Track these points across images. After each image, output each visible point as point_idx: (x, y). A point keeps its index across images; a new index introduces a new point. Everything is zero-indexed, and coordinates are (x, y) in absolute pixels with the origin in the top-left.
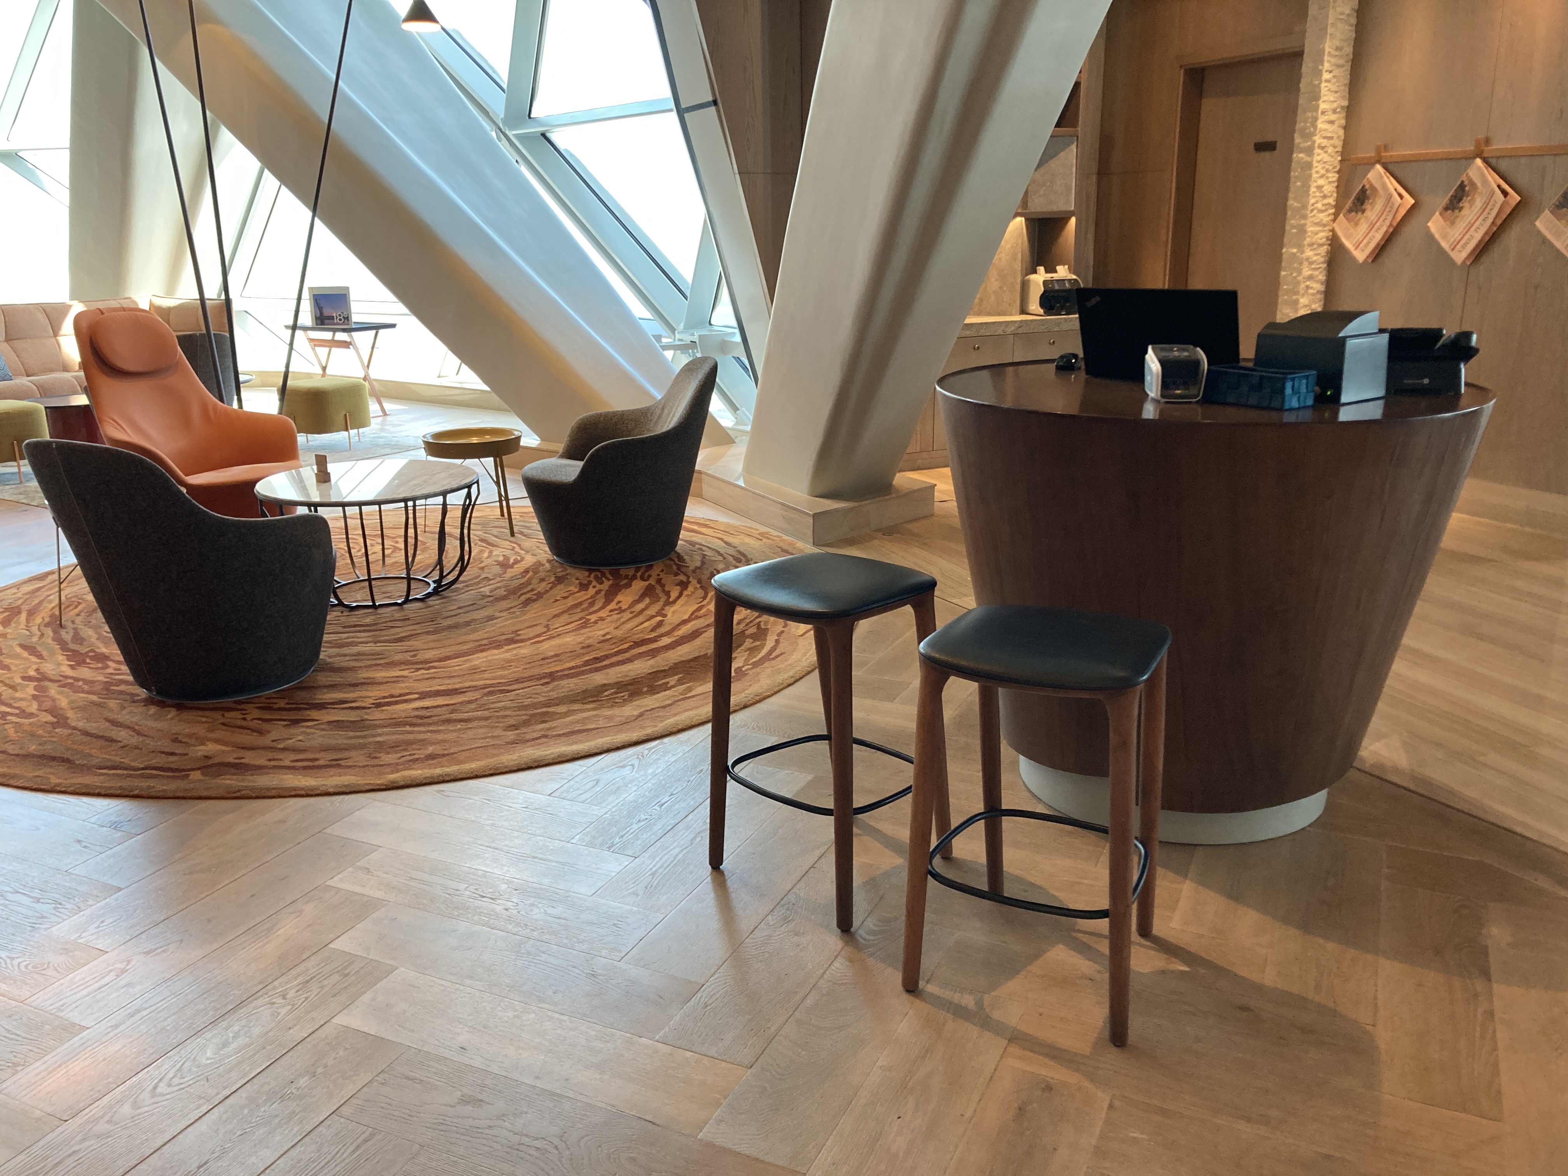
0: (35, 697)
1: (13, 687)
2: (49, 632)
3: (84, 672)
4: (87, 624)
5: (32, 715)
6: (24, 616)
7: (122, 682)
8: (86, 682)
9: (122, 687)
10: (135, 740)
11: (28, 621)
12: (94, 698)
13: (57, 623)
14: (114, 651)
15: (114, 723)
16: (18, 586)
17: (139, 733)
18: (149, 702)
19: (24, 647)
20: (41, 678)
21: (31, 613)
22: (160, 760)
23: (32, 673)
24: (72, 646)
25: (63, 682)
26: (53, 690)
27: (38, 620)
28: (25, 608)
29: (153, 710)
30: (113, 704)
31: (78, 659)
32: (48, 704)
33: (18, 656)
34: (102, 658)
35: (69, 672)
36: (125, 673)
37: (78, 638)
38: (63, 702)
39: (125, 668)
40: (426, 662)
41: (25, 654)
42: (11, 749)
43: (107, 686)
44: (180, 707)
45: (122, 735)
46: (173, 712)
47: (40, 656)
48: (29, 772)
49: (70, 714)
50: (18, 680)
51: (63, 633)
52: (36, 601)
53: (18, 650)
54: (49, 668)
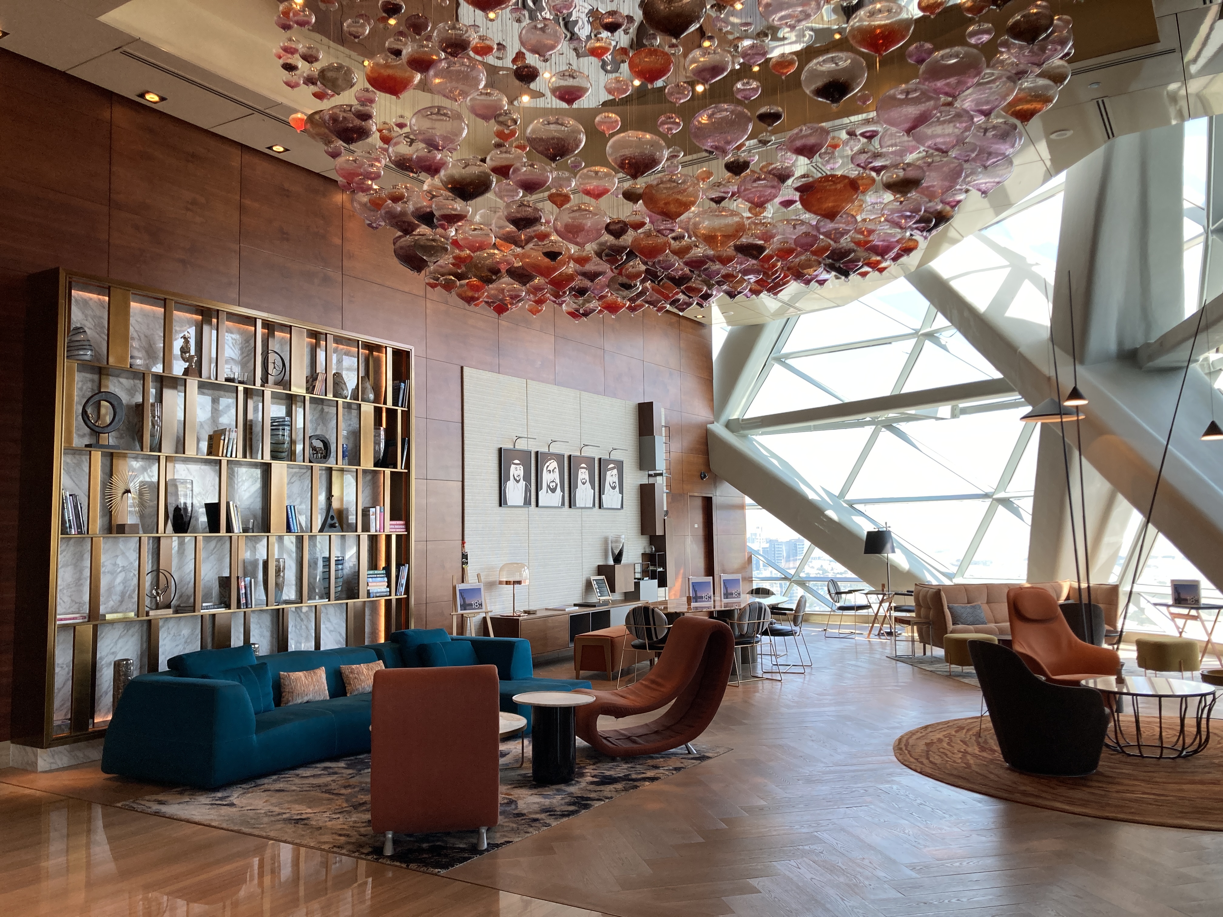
0: (961, 758)
1: (953, 753)
2: (974, 738)
3: (985, 754)
4: (991, 738)
5: (958, 763)
6: (965, 731)
7: (999, 760)
8: (983, 757)
9: (999, 762)
10: (997, 779)
11: (966, 732)
12: (985, 763)
13: (978, 735)
14: (997, 748)
15: (991, 773)
16: (966, 719)
17: (999, 777)
18: (1008, 769)
19: (961, 741)
20: (966, 752)
21: (968, 730)
22: (1006, 787)
23: (962, 750)
24: (982, 744)
25: (974, 756)
26: (969, 757)
27: (971, 733)
28: (967, 728)
29: (1009, 771)
30: (992, 766)
31: (982, 749)
32: (965, 761)
33: (958, 744)
34: (994, 751)
35: (978, 753)
36: (1001, 757)
37: (986, 742)
38: (971, 762)
39: (1001, 756)
40: (1157, 782)
41: (962, 744)
42: (947, 772)
43: (992, 760)
44: (1021, 773)
45: (992, 776)
46: (1017, 774)
47: (967, 745)
48: (952, 779)
49: (974, 766)
50: (956, 751)
51: (980, 739)
52: (972, 726)
53: (959, 742)
54: (969, 750)
